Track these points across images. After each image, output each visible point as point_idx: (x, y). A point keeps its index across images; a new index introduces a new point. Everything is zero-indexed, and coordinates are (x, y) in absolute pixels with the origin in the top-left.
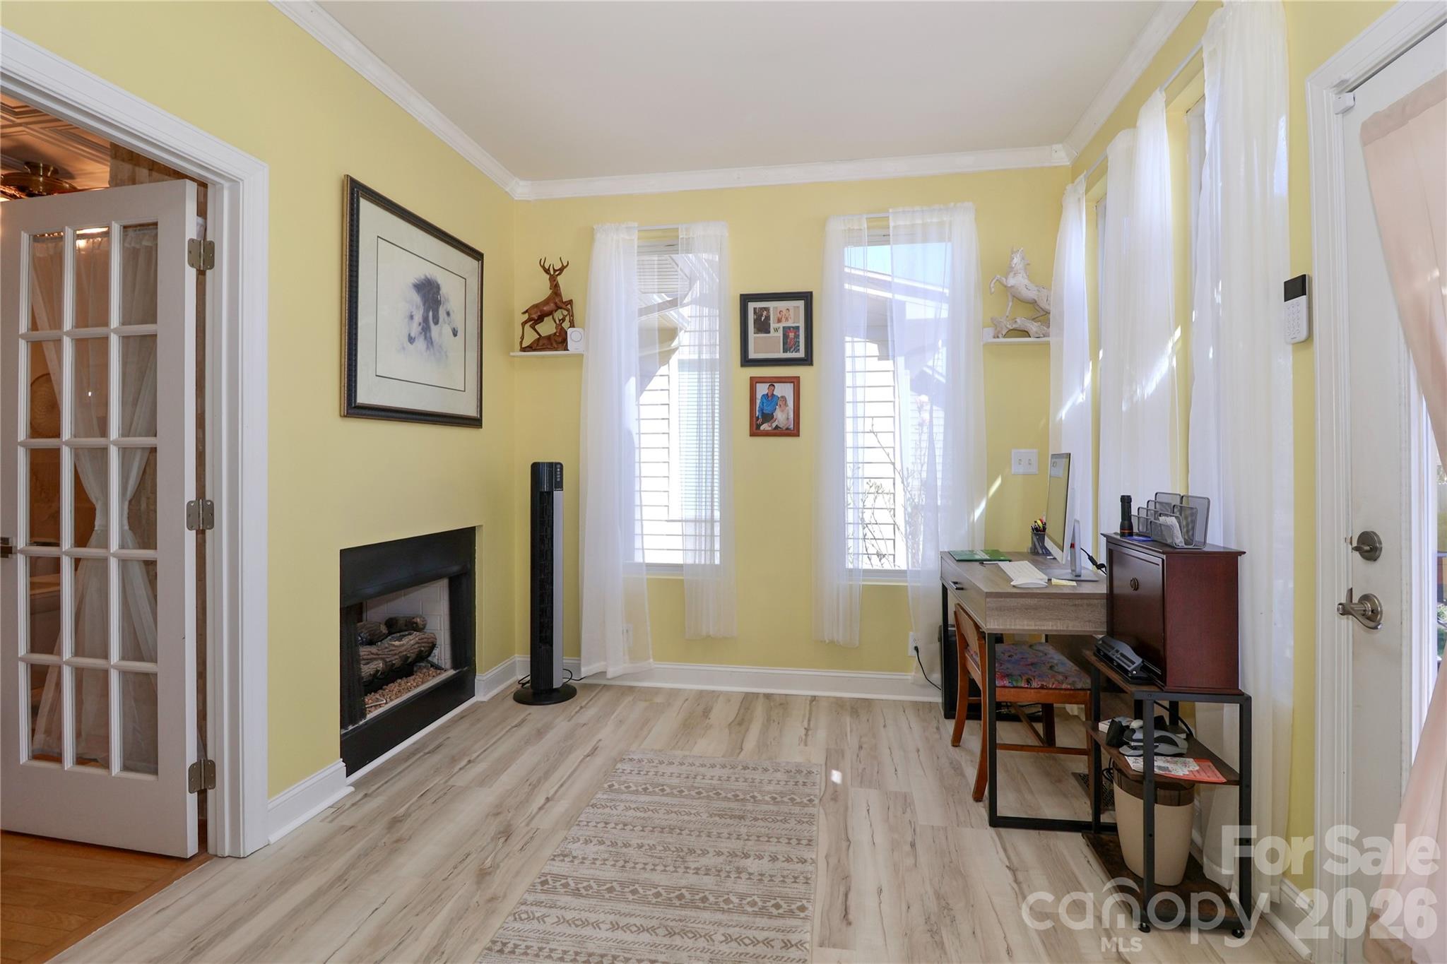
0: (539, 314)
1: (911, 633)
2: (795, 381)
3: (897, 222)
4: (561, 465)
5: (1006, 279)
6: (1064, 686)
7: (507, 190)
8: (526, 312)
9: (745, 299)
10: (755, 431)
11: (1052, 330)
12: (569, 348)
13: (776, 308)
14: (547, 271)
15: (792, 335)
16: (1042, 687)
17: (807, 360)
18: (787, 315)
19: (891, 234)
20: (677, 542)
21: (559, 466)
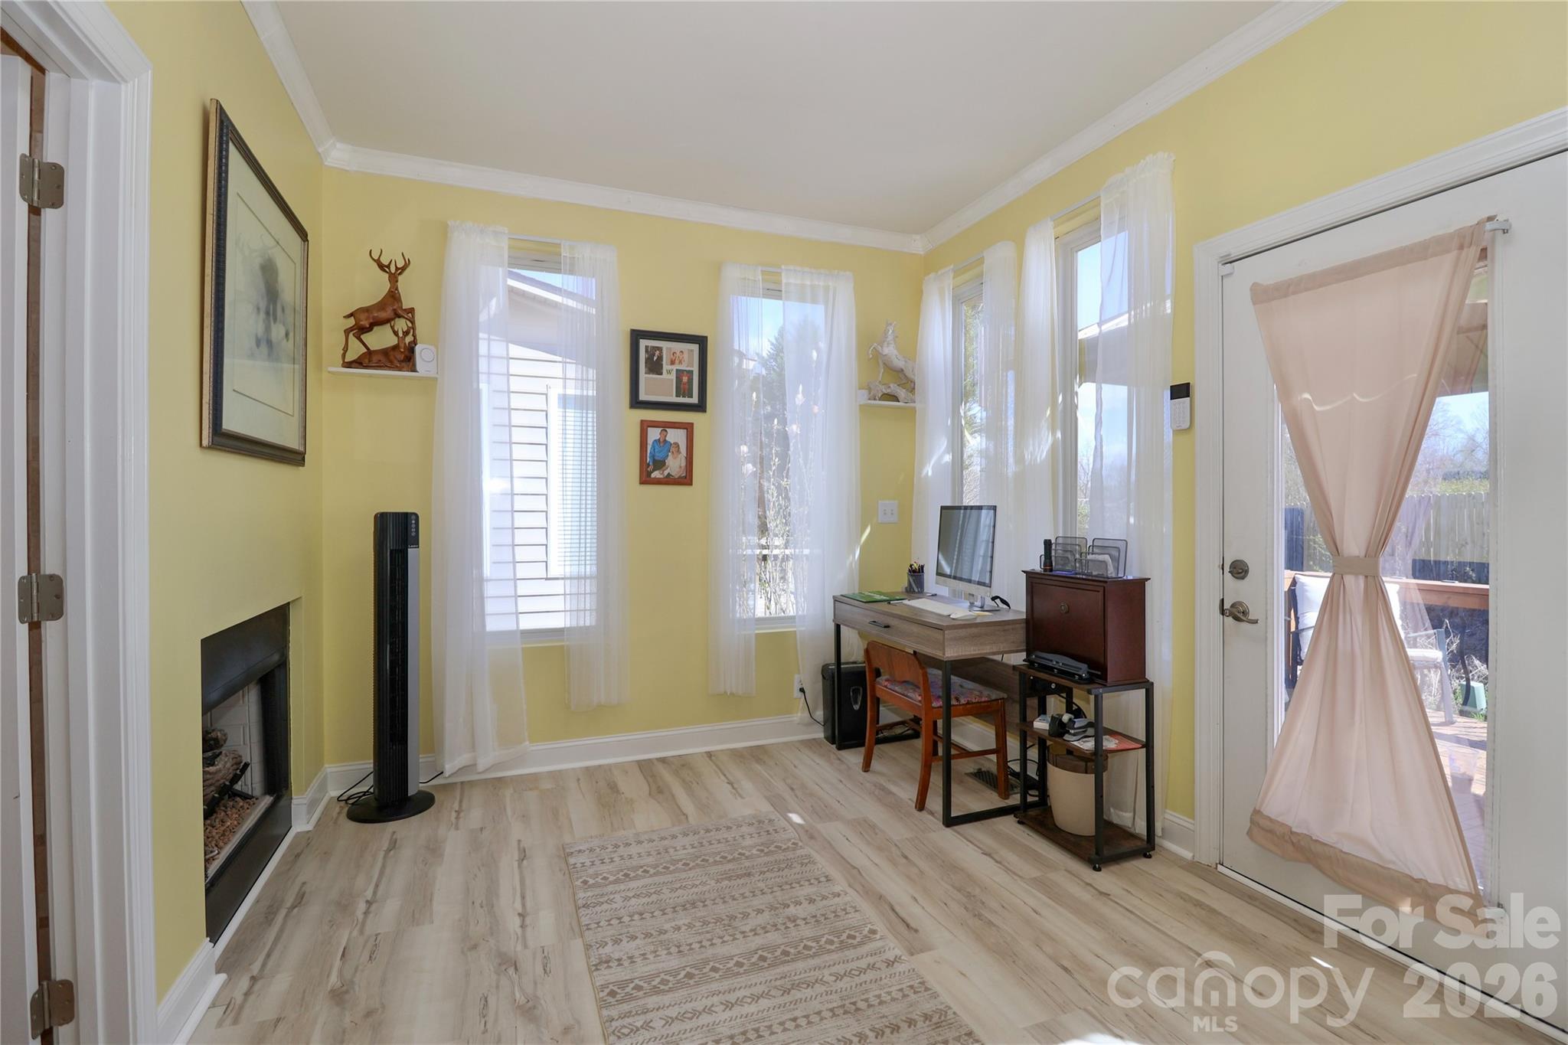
0: (371, 321)
1: (796, 676)
2: (689, 428)
3: (790, 279)
4: (417, 516)
5: (882, 347)
6: (983, 700)
7: (320, 150)
8: (351, 315)
9: (636, 336)
10: (646, 479)
11: (917, 397)
12: (418, 369)
13: (670, 349)
14: (382, 267)
15: (685, 379)
16: (968, 703)
17: (701, 407)
18: (681, 357)
19: (783, 290)
20: (558, 603)
21: (413, 517)
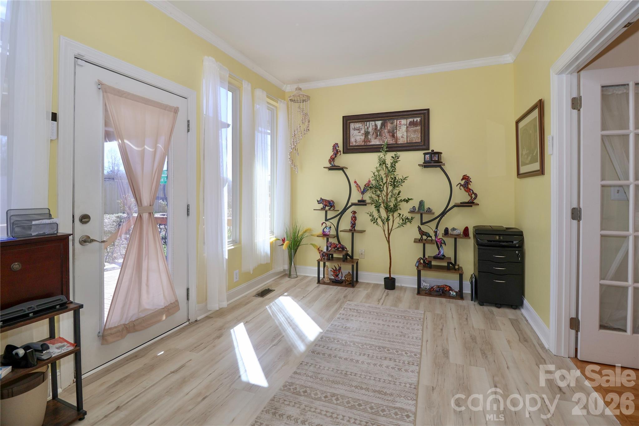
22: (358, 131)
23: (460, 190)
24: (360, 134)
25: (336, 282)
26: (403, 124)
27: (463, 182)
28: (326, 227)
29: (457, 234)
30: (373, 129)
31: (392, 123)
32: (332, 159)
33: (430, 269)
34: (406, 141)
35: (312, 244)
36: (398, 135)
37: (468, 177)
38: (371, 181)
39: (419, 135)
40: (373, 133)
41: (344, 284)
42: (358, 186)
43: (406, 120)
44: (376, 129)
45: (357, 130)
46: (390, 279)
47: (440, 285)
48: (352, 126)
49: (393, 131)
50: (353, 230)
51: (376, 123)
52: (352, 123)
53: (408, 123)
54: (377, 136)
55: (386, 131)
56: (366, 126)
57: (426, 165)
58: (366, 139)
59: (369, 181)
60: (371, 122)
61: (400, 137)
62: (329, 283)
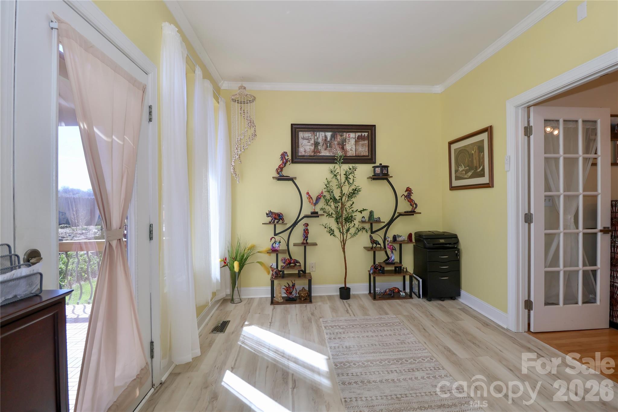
22: (308, 141)
23: (404, 200)
24: (309, 144)
25: (289, 300)
26: (352, 138)
27: (406, 194)
28: (275, 242)
29: (403, 240)
30: (323, 140)
31: (341, 136)
32: (280, 169)
33: (383, 275)
34: (355, 154)
35: (258, 262)
36: (347, 148)
37: (411, 189)
38: (324, 193)
39: (367, 149)
40: (323, 144)
41: (298, 300)
42: (310, 197)
43: (354, 133)
44: (326, 140)
45: (306, 139)
46: (345, 288)
47: (391, 288)
48: (301, 134)
49: (343, 143)
50: (305, 244)
51: (326, 134)
52: (301, 132)
53: (357, 137)
54: (327, 147)
55: (336, 142)
56: (316, 136)
57: (375, 177)
58: (316, 150)
59: (322, 193)
60: (321, 133)
61: (349, 150)
62: (283, 302)
